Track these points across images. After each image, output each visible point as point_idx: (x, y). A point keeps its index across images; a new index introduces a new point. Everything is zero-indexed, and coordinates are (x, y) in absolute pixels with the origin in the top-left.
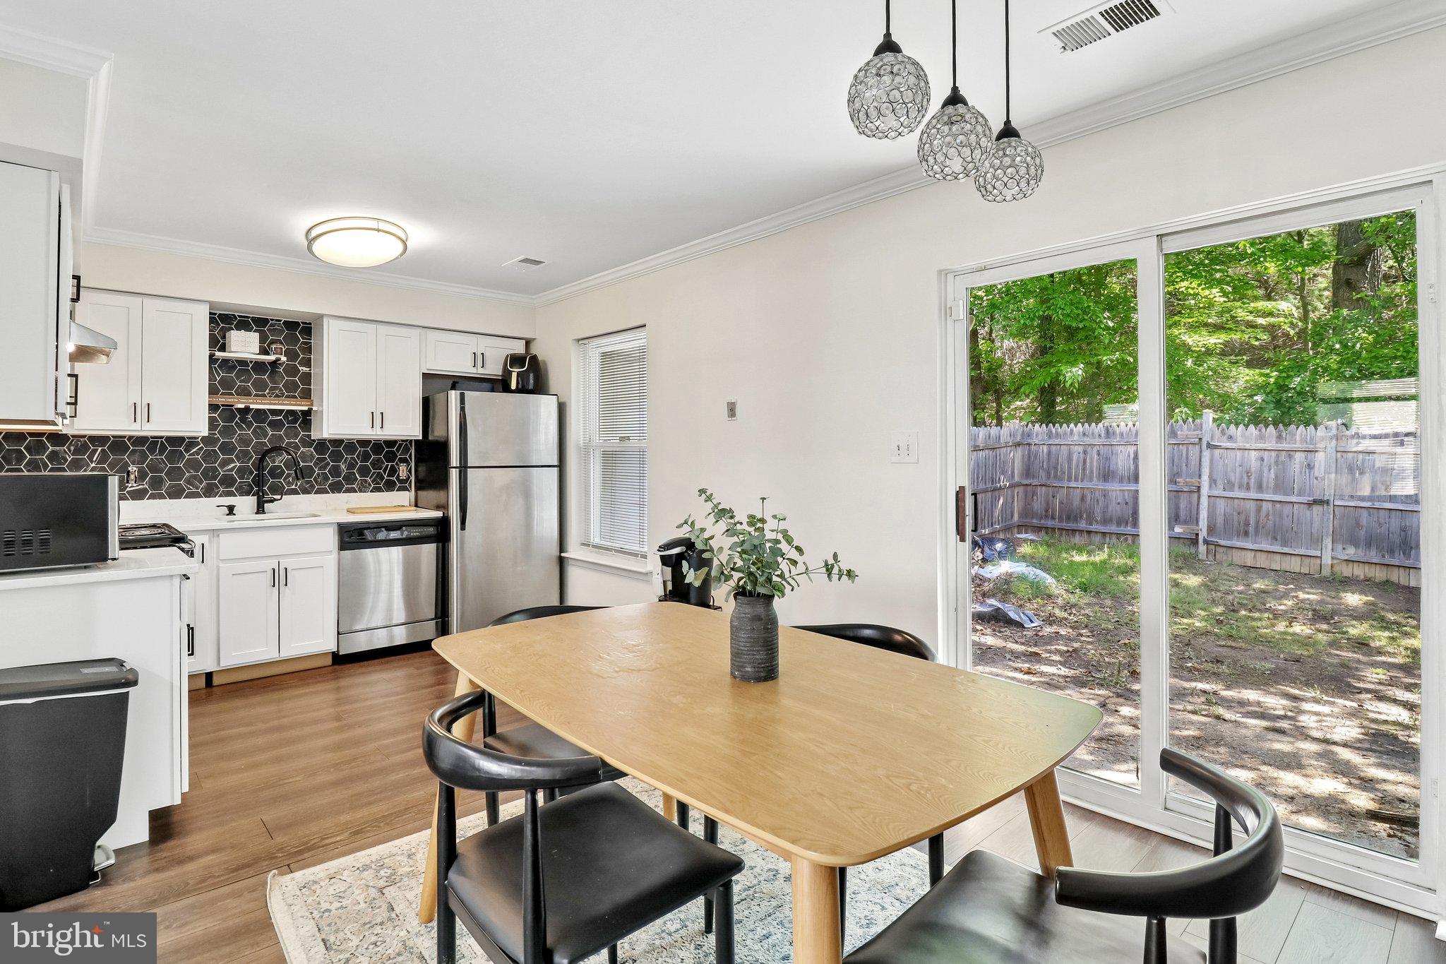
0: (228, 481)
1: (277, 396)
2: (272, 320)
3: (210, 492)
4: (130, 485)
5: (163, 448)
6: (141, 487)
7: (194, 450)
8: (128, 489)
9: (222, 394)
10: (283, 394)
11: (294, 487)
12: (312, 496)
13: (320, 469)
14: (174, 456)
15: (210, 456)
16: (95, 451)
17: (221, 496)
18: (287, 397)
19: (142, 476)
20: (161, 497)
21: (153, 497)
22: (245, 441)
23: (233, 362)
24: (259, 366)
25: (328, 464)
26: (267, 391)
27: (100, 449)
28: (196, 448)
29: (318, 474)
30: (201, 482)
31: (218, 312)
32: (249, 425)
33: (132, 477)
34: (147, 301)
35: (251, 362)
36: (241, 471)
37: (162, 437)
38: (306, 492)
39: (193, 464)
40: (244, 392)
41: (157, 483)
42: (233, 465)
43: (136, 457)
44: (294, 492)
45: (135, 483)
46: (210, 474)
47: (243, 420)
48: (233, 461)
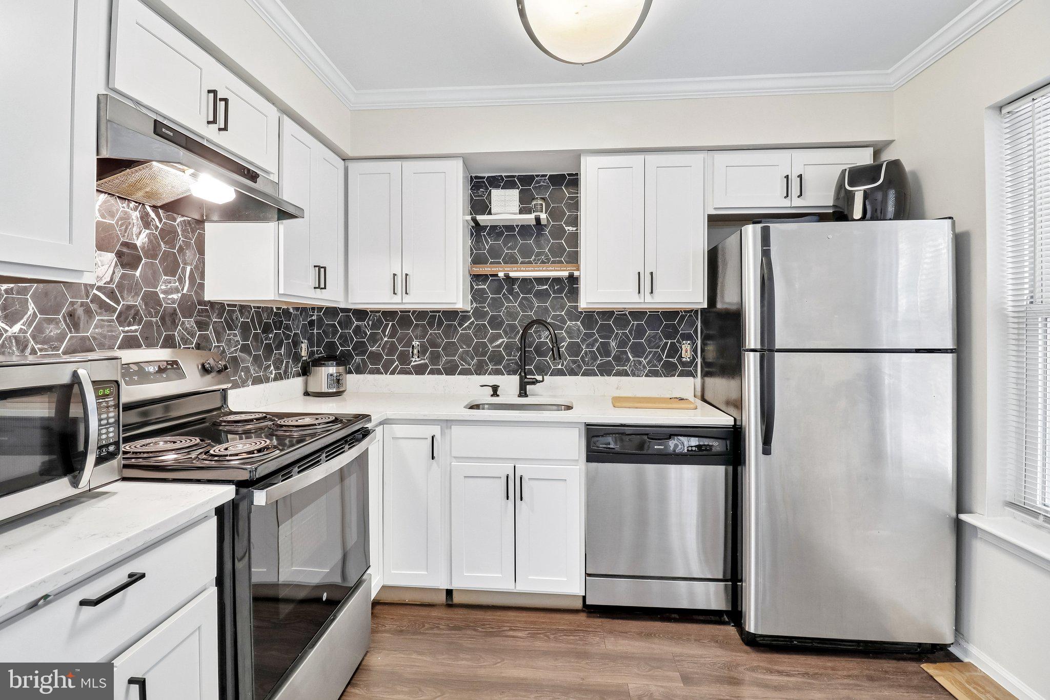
0: (496, 358)
1: (543, 262)
2: (537, 176)
3: (480, 370)
4: (414, 360)
5: (440, 323)
6: (422, 361)
7: (466, 325)
8: (412, 364)
9: (491, 263)
10: (549, 260)
11: (560, 367)
12: (579, 379)
13: (587, 346)
14: (450, 331)
15: (480, 330)
16: (387, 325)
17: (490, 374)
18: (553, 262)
19: (422, 353)
20: (439, 372)
21: (432, 372)
22: (512, 315)
23: (500, 228)
24: (525, 230)
25: (596, 340)
26: (533, 257)
27: (391, 323)
28: (468, 322)
29: (586, 353)
30: (472, 359)
31: (486, 175)
32: (516, 296)
33: (415, 351)
34: (407, 164)
35: (517, 226)
36: (508, 347)
37: (439, 312)
38: (573, 373)
39: (466, 339)
40: (511, 260)
41: (435, 358)
42: (500, 341)
43: (419, 331)
44: (560, 373)
45: (418, 357)
46: (480, 350)
47: (511, 291)
48: (501, 337)
